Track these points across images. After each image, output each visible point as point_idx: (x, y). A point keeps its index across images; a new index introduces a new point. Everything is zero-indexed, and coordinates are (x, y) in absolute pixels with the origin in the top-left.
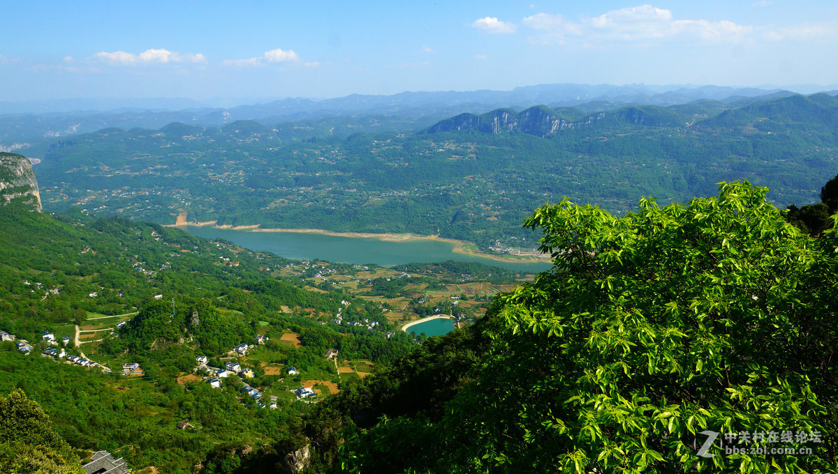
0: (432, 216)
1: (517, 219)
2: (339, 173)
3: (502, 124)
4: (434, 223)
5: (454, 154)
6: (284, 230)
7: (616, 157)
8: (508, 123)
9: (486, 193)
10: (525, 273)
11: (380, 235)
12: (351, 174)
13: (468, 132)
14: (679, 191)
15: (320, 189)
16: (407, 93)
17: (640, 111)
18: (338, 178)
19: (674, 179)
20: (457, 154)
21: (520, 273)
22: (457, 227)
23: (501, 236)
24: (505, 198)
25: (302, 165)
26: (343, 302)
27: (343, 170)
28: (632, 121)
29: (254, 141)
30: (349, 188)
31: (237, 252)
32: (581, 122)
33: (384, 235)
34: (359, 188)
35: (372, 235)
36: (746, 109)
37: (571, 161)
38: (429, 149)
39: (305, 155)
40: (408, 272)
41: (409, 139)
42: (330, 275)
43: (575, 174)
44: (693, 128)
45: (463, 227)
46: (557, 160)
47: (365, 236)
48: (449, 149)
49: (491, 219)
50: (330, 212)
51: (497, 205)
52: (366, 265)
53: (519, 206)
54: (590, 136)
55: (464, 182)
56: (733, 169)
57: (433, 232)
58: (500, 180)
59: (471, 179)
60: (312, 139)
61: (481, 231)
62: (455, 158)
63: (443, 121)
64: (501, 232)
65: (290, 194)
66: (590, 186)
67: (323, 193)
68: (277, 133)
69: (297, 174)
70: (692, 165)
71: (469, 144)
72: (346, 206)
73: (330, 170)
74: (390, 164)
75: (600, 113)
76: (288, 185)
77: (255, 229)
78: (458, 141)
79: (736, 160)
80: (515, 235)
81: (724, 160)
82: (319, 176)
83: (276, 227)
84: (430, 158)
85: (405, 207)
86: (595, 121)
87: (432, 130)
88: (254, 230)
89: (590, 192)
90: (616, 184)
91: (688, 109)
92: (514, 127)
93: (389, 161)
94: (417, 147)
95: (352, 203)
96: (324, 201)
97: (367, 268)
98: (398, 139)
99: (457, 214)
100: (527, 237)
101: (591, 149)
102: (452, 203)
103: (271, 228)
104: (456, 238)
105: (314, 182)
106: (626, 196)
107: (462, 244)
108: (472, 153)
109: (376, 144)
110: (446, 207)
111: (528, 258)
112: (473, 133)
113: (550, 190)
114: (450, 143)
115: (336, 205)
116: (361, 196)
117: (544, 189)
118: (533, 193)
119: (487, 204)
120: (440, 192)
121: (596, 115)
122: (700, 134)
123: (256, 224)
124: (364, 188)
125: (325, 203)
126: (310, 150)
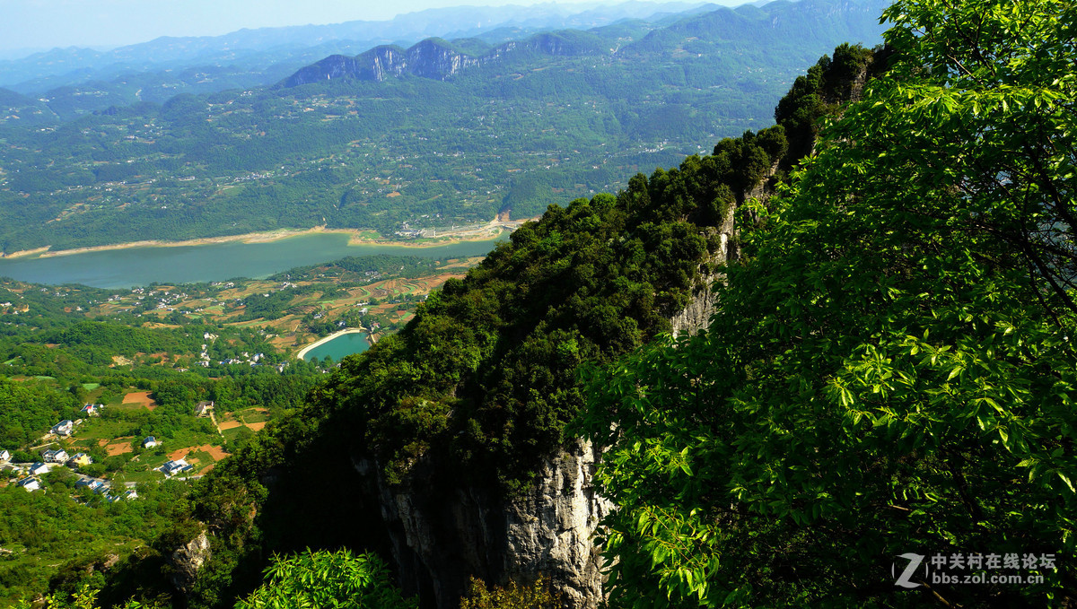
0: (312, 201)
1: (425, 191)
2: (164, 157)
3: (386, 66)
4: (315, 210)
5: (328, 114)
6: (93, 249)
7: (536, 99)
8: (395, 64)
9: (380, 163)
10: (446, 259)
11: (242, 236)
12: (182, 155)
13: (342, 81)
14: (612, 134)
15: (138, 182)
16: (243, 30)
17: (557, 38)
18: (164, 164)
19: (604, 120)
20: (331, 114)
21: (440, 260)
22: (348, 211)
23: (409, 215)
24: (406, 166)
25: (102, 150)
26: (206, 336)
27: (169, 151)
28: (549, 51)
29: (11, 120)
30: (183, 176)
31: (21, 291)
32: (487, 56)
33: (248, 236)
34: (198, 173)
35: (231, 238)
36: (673, 28)
37: (482, 109)
38: (292, 109)
39: (104, 134)
40: (293, 280)
41: (261, 98)
42: (180, 301)
43: (489, 125)
44: (618, 55)
45: (356, 211)
46: (465, 109)
47: (220, 240)
48: (319, 107)
49: (392, 195)
50: (161, 214)
51: (397, 176)
52: (230, 281)
53: (426, 174)
54: (500, 74)
55: (348, 150)
56: (667, 101)
57: (317, 222)
58: (396, 142)
59: (357, 146)
60: (110, 109)
61: (382, 213)
62: (329, 119)
63: (305, 69)
64: (407, 210)
65: (91, 195)
66: (510, 139)
67: (144, 187)
68: (47, 104)
69: (96, 164)
70: (623, 101)
71: (346, 98)
72: (184, 202)
73: (148, 153)
74: (238, 135)
75: (509, 43)
76: (84, 181)
77: (44, 253)
78: (330, 95)
79: (671, 90)
80: (426, 212)
81: (657, 92)
82: (133, 163)
83: (79, 246)
84: (295, 122)
85: (271, 193)
86: (504, 54)
87: (291, 82)
88: (43, 256)
89: (511, 146)
90: (541, 133)
91: (610, 32)
92: (403, 69)
93: (236, 131)
94: (273, 109)
95: (192, 197)
96: (149, 199)
97: (232, 284)
98: (243, 99)
99: (346, 194)
100: (441, 213)
101: (505, 91)
102: (336, 180)
103: (70, 248)
104: (350, 227)
105: (128, 173)
106: (554, 147)
107: (359, 233)
108: (352, 109)
109: (213, 109)
110: (328, 187)
111: (446, 239)
112: (349, 82)
113: (461, 149)
114: (319, 99)
115: (167, 202)
116: (203, 186)
117: (454, 148)
118: (441, 155)
119: (384, 176)
120: (317, 167)
121: (504, 46)
122: (627, 61)
123: (43, 246)
124: (206, 173)
125: (150, 202)
126: (109, 126)
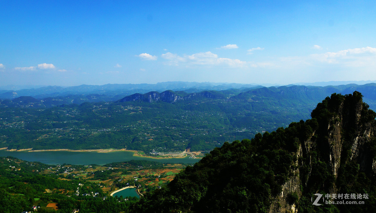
0: (123, 140)
1: (162, 139)
2: (76, 121)
3: (153, 98)
4: (124, 143)
7: (201, 111)
8: (156, 97)
9: (147, 129)
10: (167, 164)
11: (97, 150)
12: (82, 121)
13: (138, 101)
14: (227, 125)
15: (66, 129)
17: (209, 93)
18: (76, 124)
19: (224, 120)
20: (133, 111)
21: (164, 164)
22: (134, 144)
23: (155, 147)
24: (156, 130)
25: (57, 118)
26: (79, 184)
27: (79, 120)
28: (207, 97)
30: (81, 128)
31: (19, 163)
32: (186, 97)
33: (99, 150)
34: (87, 128)
35: (93, 150)
36: (248, 92)
37: (183, 114)
38: (121, 109)
39: (59, 113)
40: (112, 167)
41: (111, 105)
42: (72, 171)
43: (185, 119)
44: (230, 99)
45: (137, 144)
46: (178, 113)
47: (89, 151)
48: (130, 109)
49: (150, 140)
50: (71, 140)
51: (153, 133)
53: (162, 134)
54: (190, 103)
55: (137, 124)
56: (246, 115)
57: (123, 147)
58: (153, 122)
59: (140, 122)
60: (62, 105)
61: (146, 145)
62: (132, 113)
63: (127, 97)
64: (155, 145)
65: (50, 132)
66: (192, 124)
67: (68, 131)
68: (43, 102)
69: (54, 122)
70: (231, 114)
71: (139, 107)
72: (80, 137)
73: (71, 120)
75: (194, 93)
76: (49, 127)
77: (30, 150)
78: (134, 105)
80: (161, 146)
81: (242, 112)
82: (66, 123)
84: (121, 113)
85: (109, 136)
86: (192, 97)
87: (122, 101)
89: (192, 126)
90: (202, 123)
91: (227, 92)
92: (158, 99)
93: (101, 115)
94: (115, 109)
95: (83, 135)
97: (91, 166)
98: (105, 105)
99: (135, 138)
100: (166, 147)
101: (191, 108)
102: (132, 134)
104: (134, 150)
105: (63, 126)
106: (207, 128)
107: (137, 152)
108: (140, 111)
109: (95, 107)
110: (129, 135)
111: (167, 157)
112: (140, 102)
113: (175, 126)
114: (130, 106)
115: (74, 136)
116: (87, 132)
117: (173, 126)
119: (148, 133)
120: (126, 128)
121: (192, 94)
122: (232, 101)
124: (89, 128)
125: (69, 136)
126: (61, 110)
